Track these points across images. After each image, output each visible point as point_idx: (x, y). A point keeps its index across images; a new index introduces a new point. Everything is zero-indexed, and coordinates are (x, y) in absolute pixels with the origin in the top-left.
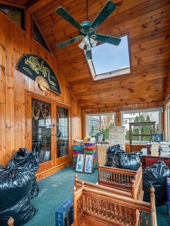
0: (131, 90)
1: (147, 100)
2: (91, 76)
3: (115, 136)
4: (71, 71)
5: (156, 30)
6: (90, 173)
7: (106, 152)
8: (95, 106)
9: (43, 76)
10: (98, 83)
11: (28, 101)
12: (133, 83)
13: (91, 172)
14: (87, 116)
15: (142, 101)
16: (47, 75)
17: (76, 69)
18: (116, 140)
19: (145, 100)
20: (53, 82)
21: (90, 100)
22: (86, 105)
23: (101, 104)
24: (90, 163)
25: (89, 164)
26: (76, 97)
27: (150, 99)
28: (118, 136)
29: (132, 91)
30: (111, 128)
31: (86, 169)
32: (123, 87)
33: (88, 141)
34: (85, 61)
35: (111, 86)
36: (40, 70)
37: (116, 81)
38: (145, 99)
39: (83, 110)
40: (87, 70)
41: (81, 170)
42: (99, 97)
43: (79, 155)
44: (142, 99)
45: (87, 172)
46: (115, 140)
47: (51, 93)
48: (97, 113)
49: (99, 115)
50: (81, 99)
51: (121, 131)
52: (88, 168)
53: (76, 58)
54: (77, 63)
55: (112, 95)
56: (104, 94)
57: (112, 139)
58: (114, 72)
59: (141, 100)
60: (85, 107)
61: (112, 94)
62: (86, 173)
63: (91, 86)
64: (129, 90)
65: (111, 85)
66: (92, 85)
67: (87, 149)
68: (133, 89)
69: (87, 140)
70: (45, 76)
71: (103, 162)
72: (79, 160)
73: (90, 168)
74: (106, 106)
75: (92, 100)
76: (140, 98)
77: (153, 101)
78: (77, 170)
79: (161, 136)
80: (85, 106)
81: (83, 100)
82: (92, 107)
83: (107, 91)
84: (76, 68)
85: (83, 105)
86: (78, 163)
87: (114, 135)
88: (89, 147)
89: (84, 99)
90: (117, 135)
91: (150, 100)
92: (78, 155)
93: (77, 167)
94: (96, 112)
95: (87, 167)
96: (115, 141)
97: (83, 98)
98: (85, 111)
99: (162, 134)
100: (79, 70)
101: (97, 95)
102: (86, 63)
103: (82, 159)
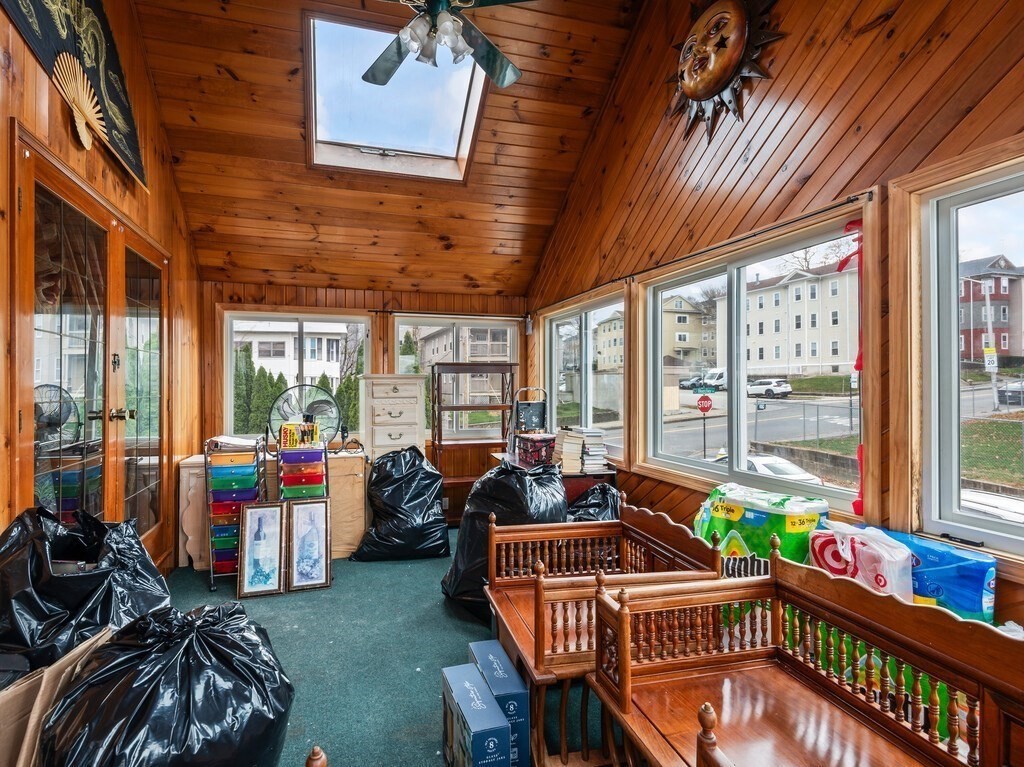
0: (446, 243)
1: (483, 285)
2: (306, 137)
3: (390, 414)
4: (200, 79)
5: (568, 79)
6: (322, 587)
7: (362, 485)
8: (278, 274)
9: (79, 55)
10: (331, 178)
11: (22, 199)
12: (462, 217)
13: (323, 581)
14: (227, 314)
15: (468, 285)
16: (97, 60)
17: (236, 78)
18: (396, 431)
19: (478, 286)
20: (115, 109)
21: (262, 242)
22: (234, 264)
23: (313, 271)
24: (316, 543)
25: (311, 545)
26: (186, 212)
27: (494, 283)
28: (401, 413)
29: (448, 247)
30: (375, 381)
31: (301, 574)
32: (422, 224)
33: (303, 441)
34: (299, 65)
35: (381, 209)
36: (72, 16)
37: (407, 192)
38: (479, 283)
39: (208, 286)
40: (297, 108)
41: (273, 584)
42: (312, 240)
43: (251, 515)
44: (471, 279)
45: (305, 583)
46: (391, 432)
47: (107, 171)
48: (286, 307)
49: (296, 320)
50: (212, 230)
51: (413, 394)
52: (312, 561)
53: (255, 32)
54: (252, 53)
55: (375, 244)
56: (341, 230)
57: (380, 424)
58: (399, 154)
59: (467, 282)
60: (223, 269)
61: (376, 240)
62: (302, 589)
63: (295, 180)
64: (442, 238)
65: (381, 203)
66: (297, 177)
67: (294, 480)
68: (454, 240)
69: (298, 437)
70: (89, 63)
71: (349, 529)
72: (257, 536)
73: (316, 561)
74: (335, 283)
75: (277, 243)
76: (466, 277)
77: (499, 293)
78: (247, 589)
79: (541, 410)
80: (226, 267)
81: (223, 236)
82: (262, 278)
83: (356, 221)
84: (239, 72)
85: (214, 259)
86: (252, 551)
87: (388, 409)
88: (306, 470)
89: (229, 230)
90: (398, 409)
91: (495, 287)
92: (249, 511)
93: (248, 571)
94: (282, 304)
95: (301, 559)
96: (390, 436)
97: (224, 225)
98: (221, 293)
99: (544, 405)
100: (251, 91)
101: (307, 228)
102: (300, 74)
103: (272, 529)
